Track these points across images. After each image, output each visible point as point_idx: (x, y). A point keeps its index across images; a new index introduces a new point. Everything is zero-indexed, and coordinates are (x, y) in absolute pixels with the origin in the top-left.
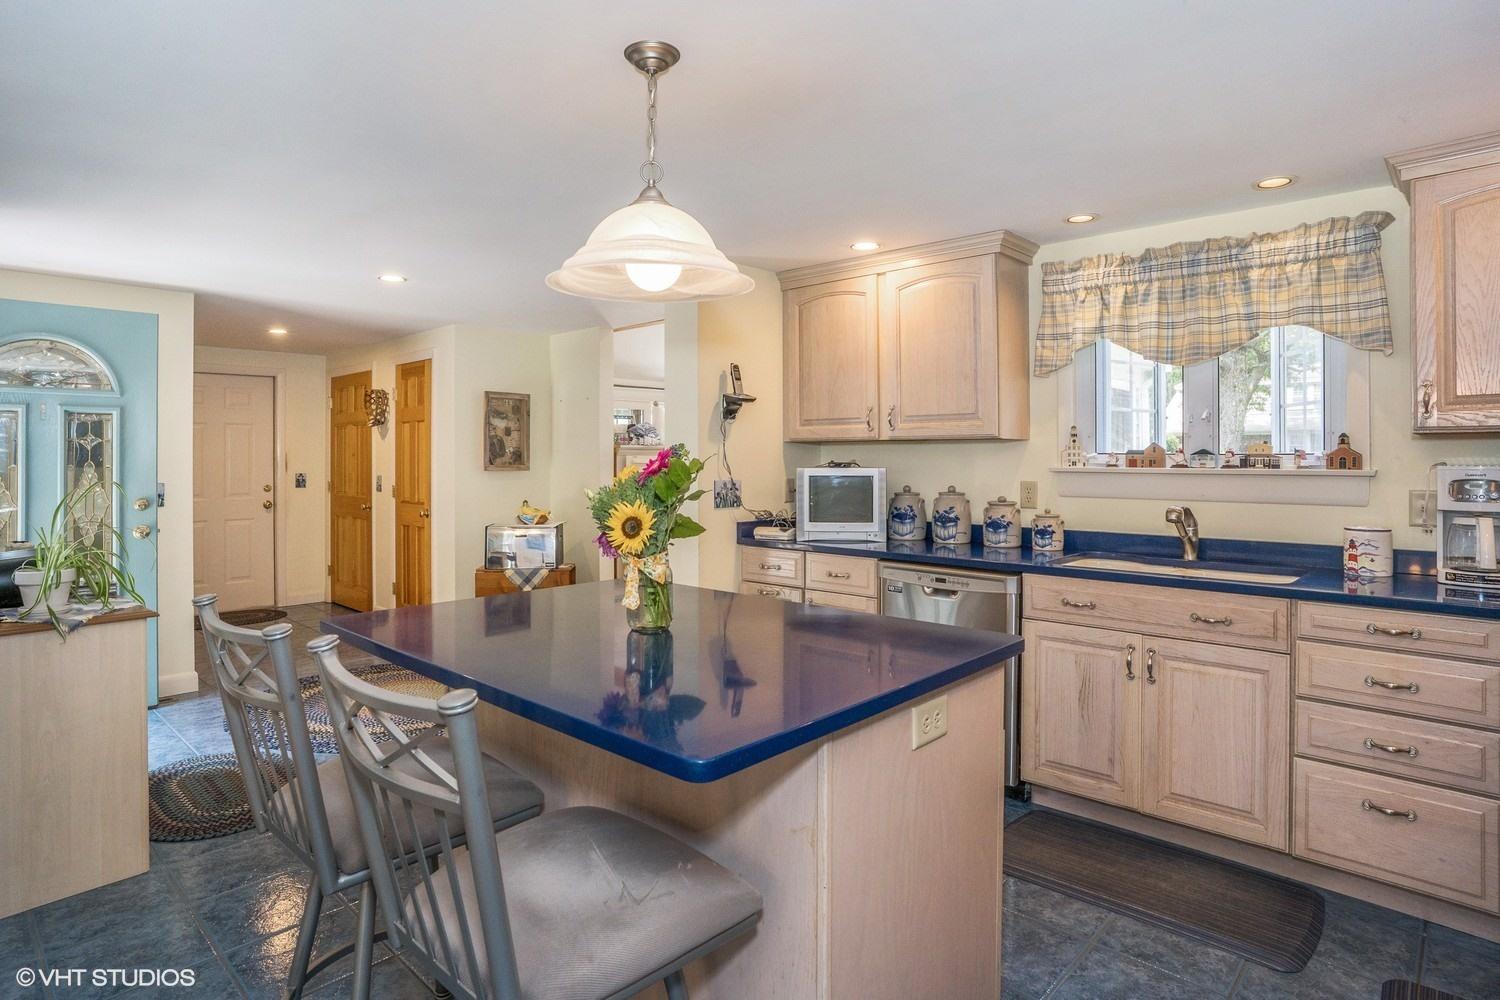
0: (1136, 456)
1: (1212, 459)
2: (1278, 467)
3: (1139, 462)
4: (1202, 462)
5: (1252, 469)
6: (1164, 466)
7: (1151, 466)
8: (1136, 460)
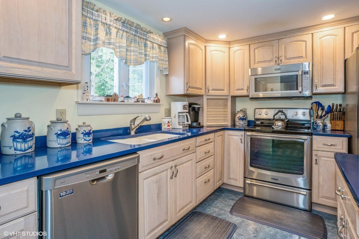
0: (109, 98)
1: (131, 99)
2: (144, 102)
3: (110, 100)
4: (128, 100)
5: (139, 103)
6: (118, 101)
7: (114, 101)
8: (109, 99)
